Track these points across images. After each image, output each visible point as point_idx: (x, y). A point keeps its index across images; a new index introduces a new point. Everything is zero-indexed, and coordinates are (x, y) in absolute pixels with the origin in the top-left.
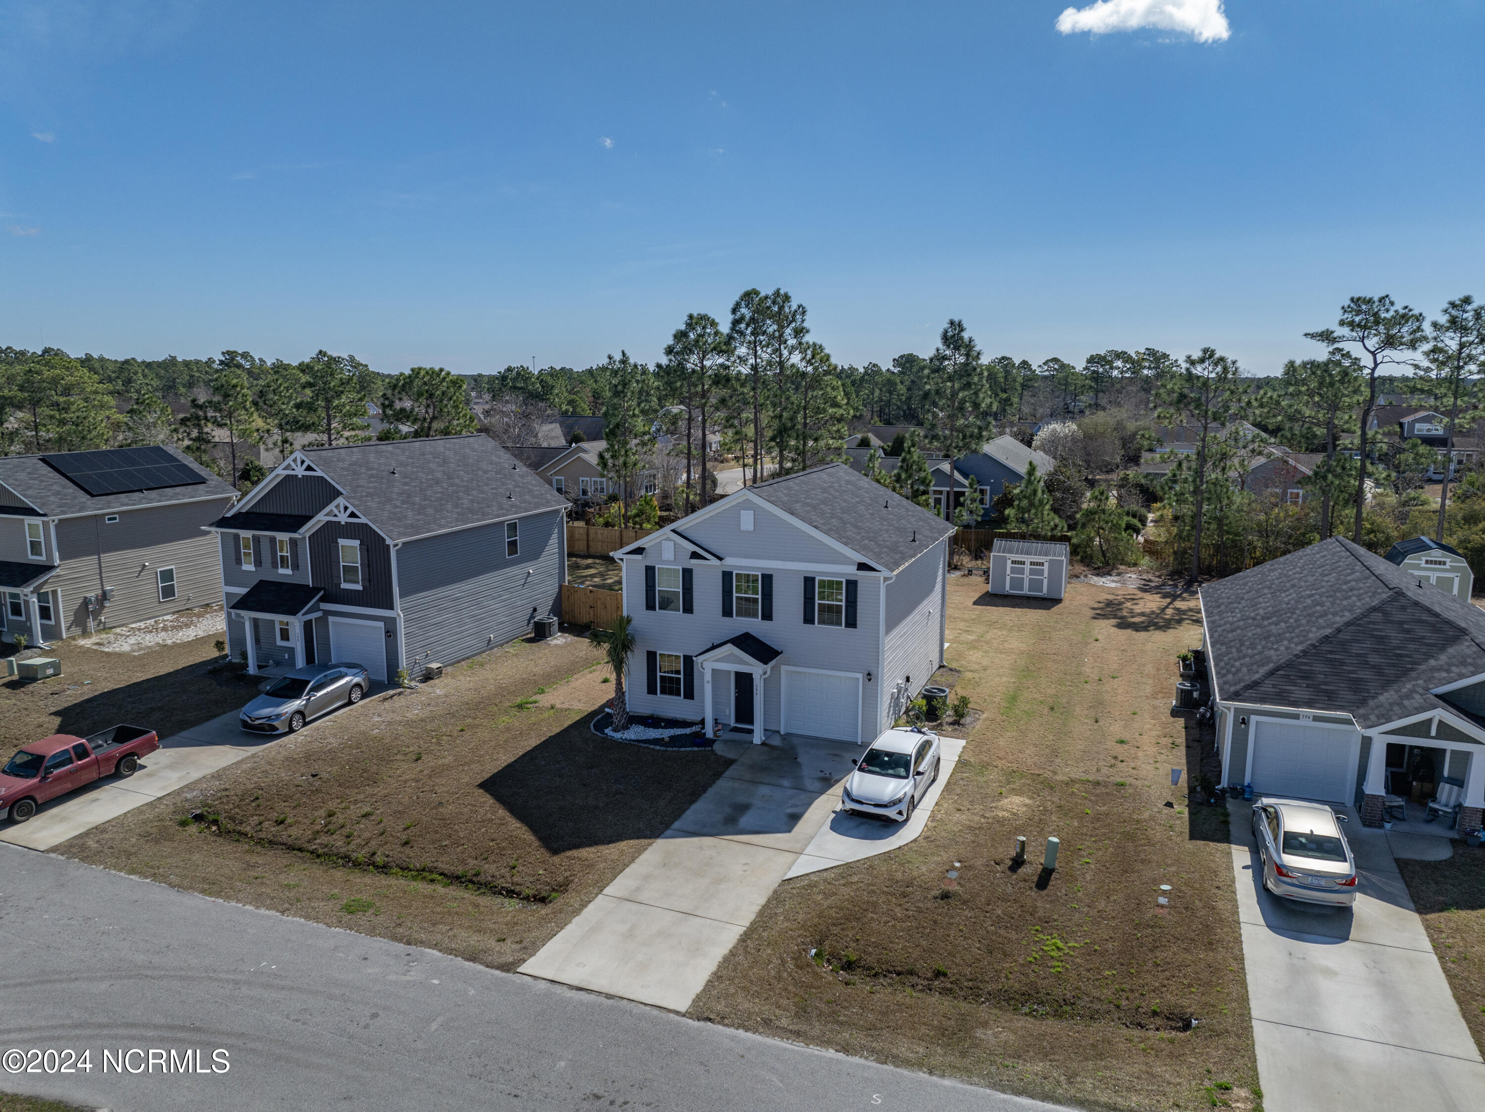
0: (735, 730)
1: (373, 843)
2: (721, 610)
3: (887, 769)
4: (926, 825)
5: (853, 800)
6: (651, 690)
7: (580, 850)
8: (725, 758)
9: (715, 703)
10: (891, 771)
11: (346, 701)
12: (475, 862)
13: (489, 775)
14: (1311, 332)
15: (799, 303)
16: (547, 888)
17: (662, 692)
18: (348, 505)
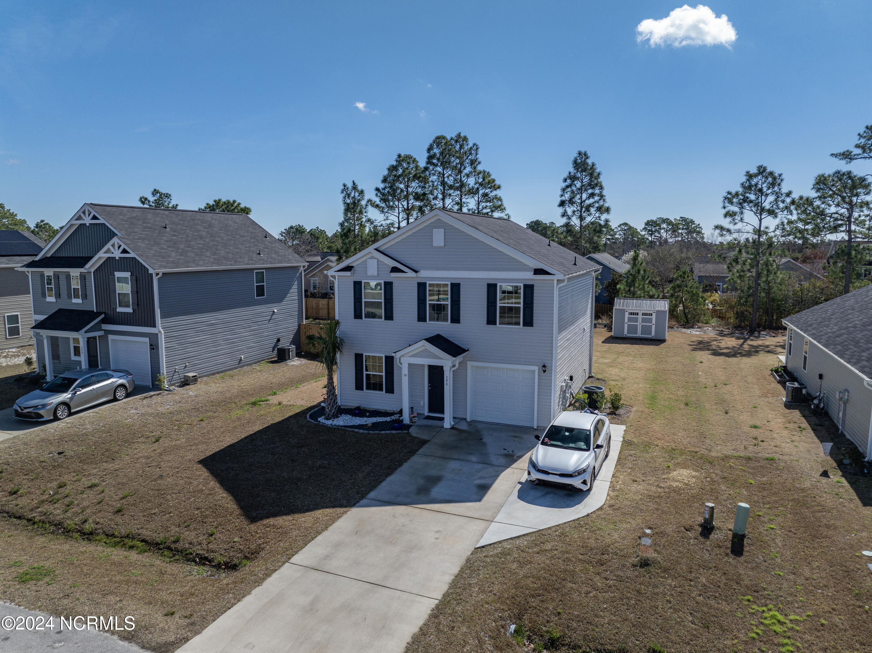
0: (428, 418)
1: (89, 511)
2: (416, 316)
3: (569, 443)
4: (608, 495)
5: (539, 471)
6: (359, 387)
7: (277, 519)
8: (419, 439)
9: (411, 396)
10: (572, 445)
11: (111, 398)
12: (177, 529)
13: (211, 453)
14: (835, 153)
15: (474, 142)
16: (240, 555)
17: (368, 388)
18: (121, 243)
